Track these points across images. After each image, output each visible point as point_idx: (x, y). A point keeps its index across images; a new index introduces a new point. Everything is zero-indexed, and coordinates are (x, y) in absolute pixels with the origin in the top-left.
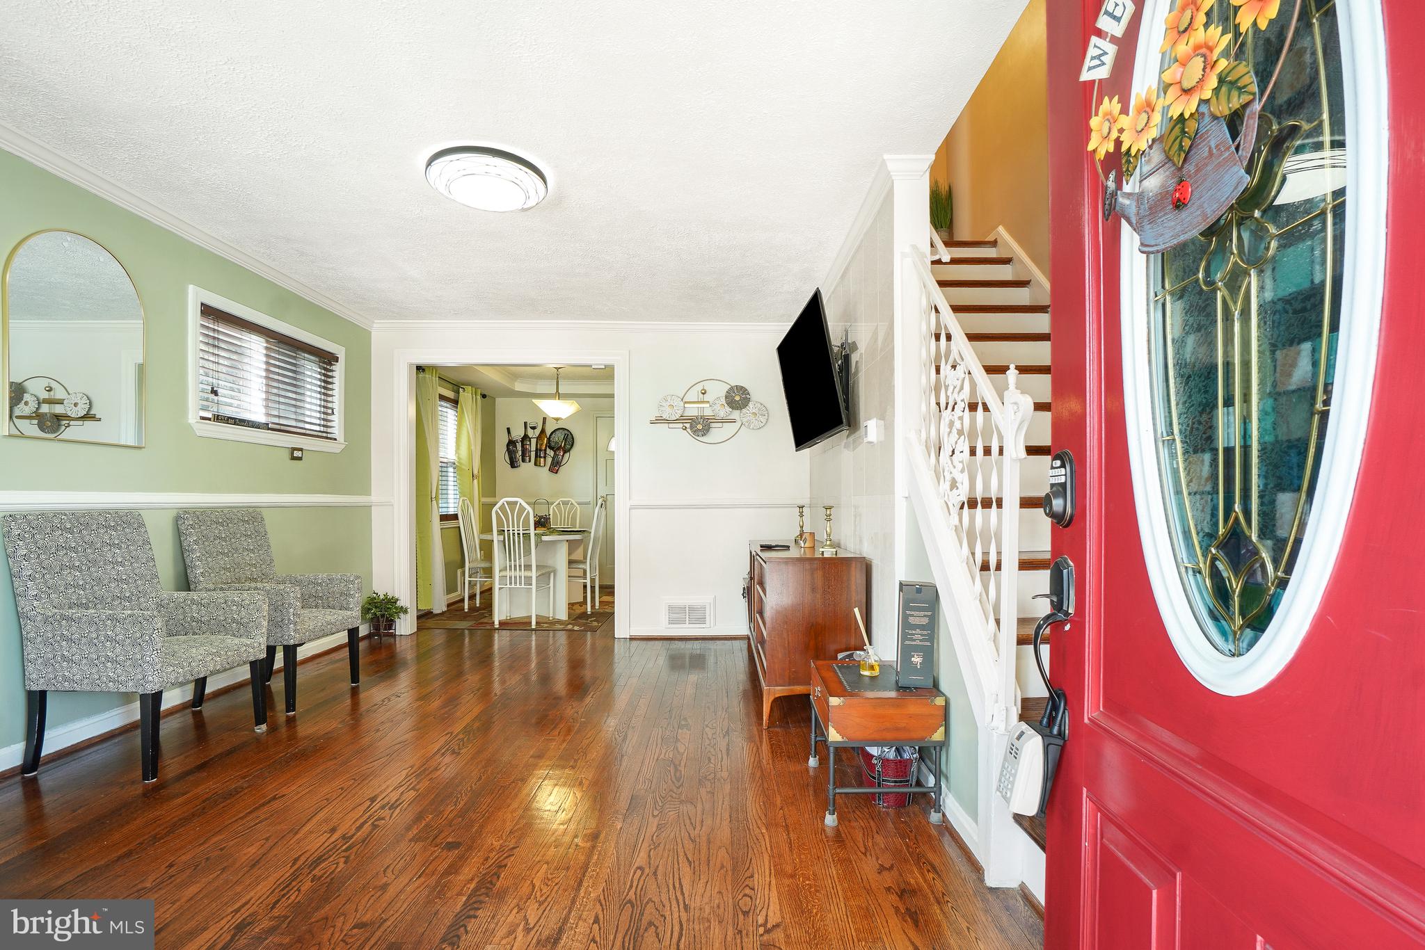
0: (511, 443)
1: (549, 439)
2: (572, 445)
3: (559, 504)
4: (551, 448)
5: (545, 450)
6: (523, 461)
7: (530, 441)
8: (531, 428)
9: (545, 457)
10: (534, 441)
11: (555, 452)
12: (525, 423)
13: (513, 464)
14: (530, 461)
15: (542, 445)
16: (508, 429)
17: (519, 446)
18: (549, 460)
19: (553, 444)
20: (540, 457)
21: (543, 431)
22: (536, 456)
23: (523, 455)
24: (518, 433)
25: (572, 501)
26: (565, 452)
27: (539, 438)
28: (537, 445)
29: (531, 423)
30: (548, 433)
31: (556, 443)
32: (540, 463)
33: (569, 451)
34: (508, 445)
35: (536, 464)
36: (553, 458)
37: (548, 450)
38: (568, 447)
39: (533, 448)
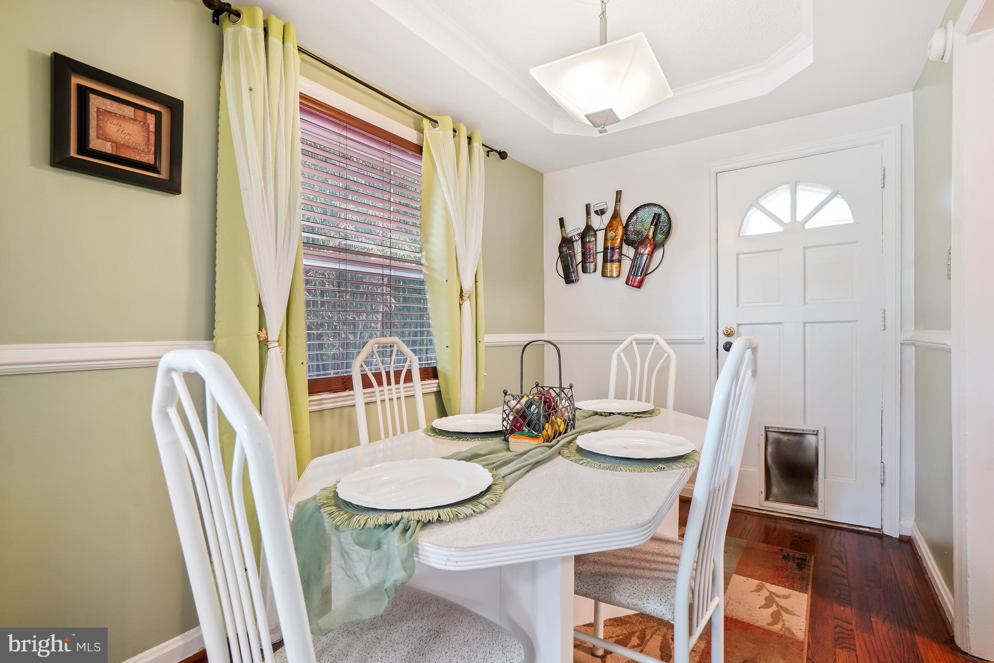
0: (566, 242)
1: (626, 228)
2: (668, 234)
3: (631, 343)
4: (630, 243)
5: (620, 248)
6: (584, 271)
7: (595, 235)
8: (596, 212)
9: (619, 261)
10: (601, 235)
11: (636, 249)
12: (588, 207)
13: (569, 279)
14: (595, 271)
15: (614, 239)
16: (561, 221)
17: (578, 247)
18: (627, 264)
19: (632, 237)
20: (612, 261)
21: (616, 215)
22: (605, 261)
23: (584, 261)
24: (575, 226)
25: (658, 338)
26: (655, 247)
27: (609, 227)
28: (606, 239)
29: (596, 204)
30: (624, 217)
31: (638, 233)
32: (612, 271)
33: (662, 245)
34: (560, 247)
35: (604, 274)
36: (634, 260)
37: (625, 247)
38: (660, 237)
39: (600, 247)
